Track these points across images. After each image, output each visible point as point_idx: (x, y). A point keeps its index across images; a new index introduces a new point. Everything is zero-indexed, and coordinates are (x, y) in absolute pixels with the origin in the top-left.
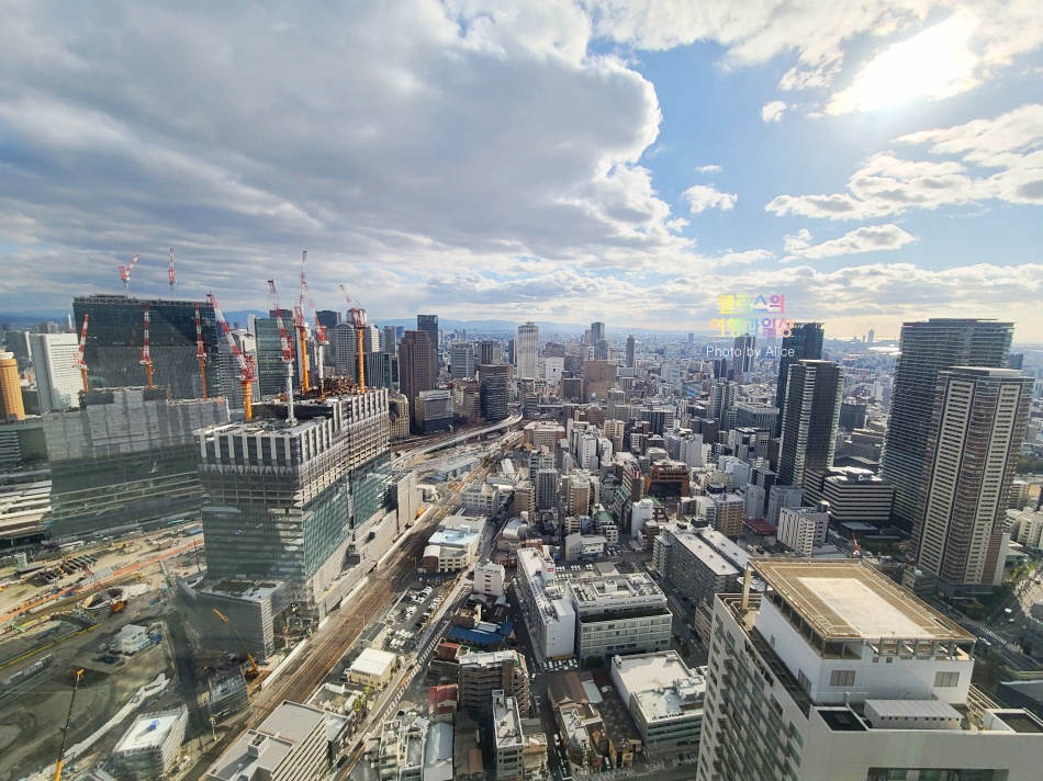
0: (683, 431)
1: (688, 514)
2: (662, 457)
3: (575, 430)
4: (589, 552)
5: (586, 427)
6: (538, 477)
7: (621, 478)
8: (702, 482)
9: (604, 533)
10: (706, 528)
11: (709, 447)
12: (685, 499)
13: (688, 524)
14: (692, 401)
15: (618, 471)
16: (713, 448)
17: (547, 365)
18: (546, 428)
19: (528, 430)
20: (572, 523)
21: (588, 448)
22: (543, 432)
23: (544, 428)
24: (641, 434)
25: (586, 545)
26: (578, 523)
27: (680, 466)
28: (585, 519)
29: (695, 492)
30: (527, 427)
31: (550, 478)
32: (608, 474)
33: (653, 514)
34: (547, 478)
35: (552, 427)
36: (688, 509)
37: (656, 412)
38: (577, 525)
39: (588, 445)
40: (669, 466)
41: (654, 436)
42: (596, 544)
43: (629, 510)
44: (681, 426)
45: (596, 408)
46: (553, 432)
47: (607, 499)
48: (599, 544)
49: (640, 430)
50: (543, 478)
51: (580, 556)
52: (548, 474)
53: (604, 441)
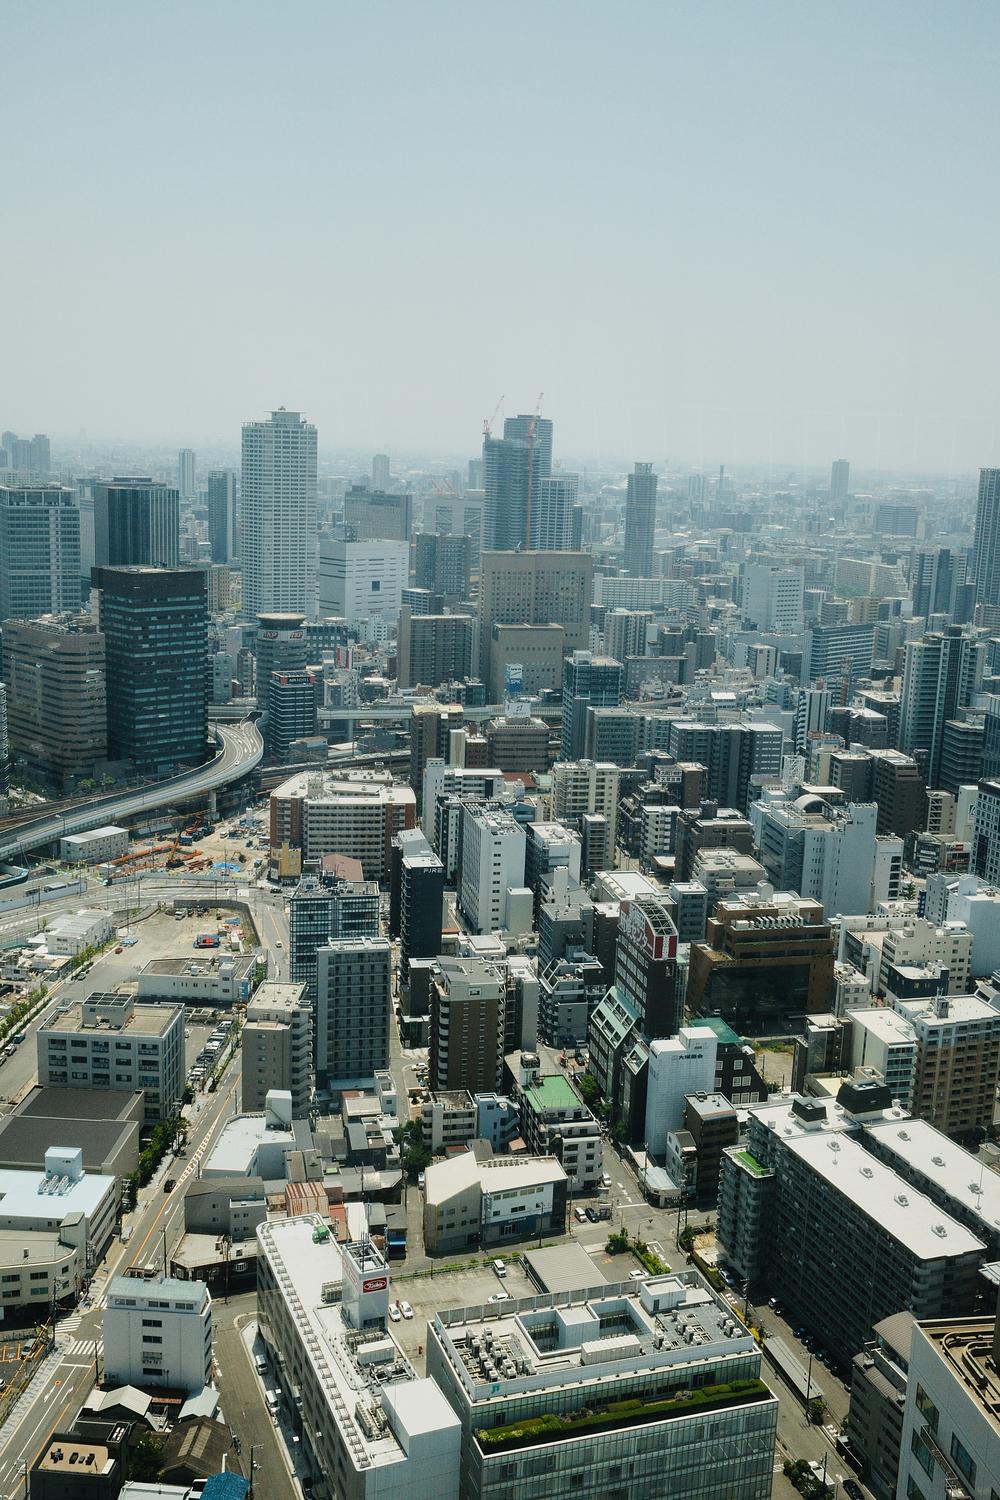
0: (815, 792)
1: (829, 1069)
2: (746, 882)
3: (454, 800)
4: (506, 1215)
5: (488, 787)
6: (323, 968)
7: (609, 960)
8: (875, 961)
9: (556, 1149)
10: (887, 1113)
11: (895, 845)
12: (821, 1023)
13: (830, 1104)
14: (844, 695)
15: (600, 935)
16: (908, 849)
17: (352, 569)
18: (349, 794)
19: (286, 801)
20: (447, 1122)
21: (497, 860)
22: (341, 807)
23: (342, 794)
24: (677, 809)
25: (497, 1195)
26: (468, 1120)
27: (803, 911)
28: (490, 1107)
29: (851, 996)
30: (285, 791)
31: (367, 968)
32: (570, 948)
33: (718, 1074)
34: (356, 968)
35: (371, 789)
36: (829, 1053)
37: (728, 733)
38: (462, 1127)
39: (497, 849)
40: (767, 913)
41: (722, 813)
42: (528, 1190)
43: (636, 1070)
44: (807, 779)
45: (526, 721)
46: (378, 808)
47: (563, 1032)
48: (540, 1187)
49: (678, 793)
50: (343, 969)
51: (474, 1229)
52: (361, 955)
53: (555, 835)
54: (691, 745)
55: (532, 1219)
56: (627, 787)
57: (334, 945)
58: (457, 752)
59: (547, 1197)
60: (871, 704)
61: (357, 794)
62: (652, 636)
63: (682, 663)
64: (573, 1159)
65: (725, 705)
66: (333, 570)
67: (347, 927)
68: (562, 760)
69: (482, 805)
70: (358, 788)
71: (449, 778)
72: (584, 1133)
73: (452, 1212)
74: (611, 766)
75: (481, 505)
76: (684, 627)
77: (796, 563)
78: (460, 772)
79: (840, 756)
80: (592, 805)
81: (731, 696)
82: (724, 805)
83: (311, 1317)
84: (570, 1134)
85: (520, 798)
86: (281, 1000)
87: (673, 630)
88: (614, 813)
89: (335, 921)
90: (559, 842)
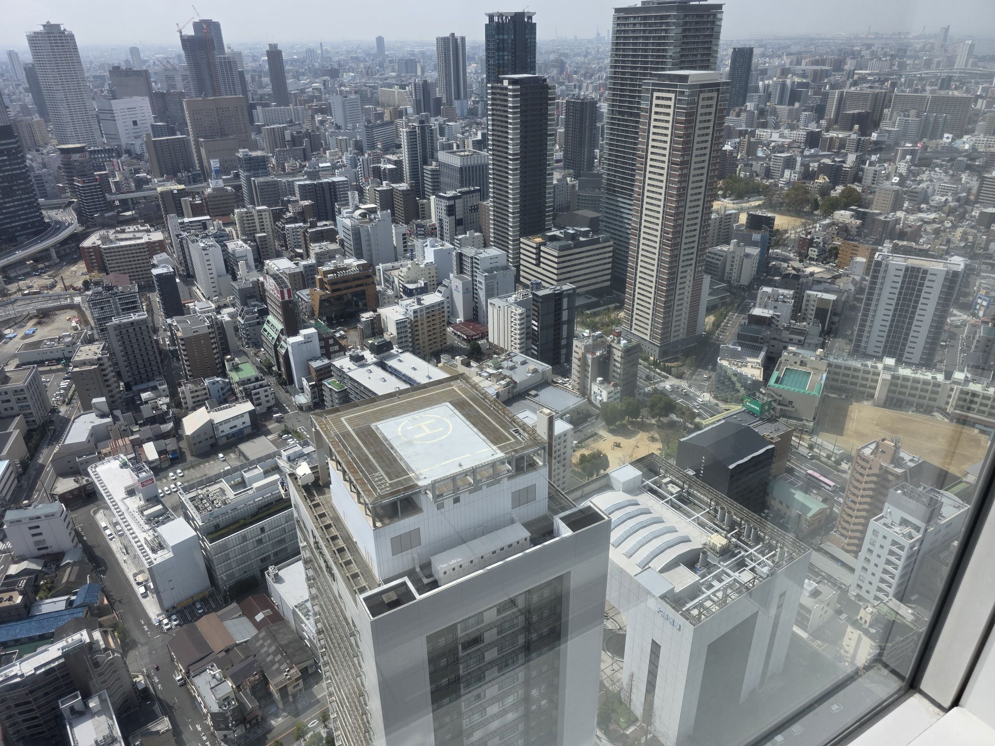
0: (364, 208)
1: (374, 336)
4: (228, 431)
8: (397, 283)
9: (248, 396)
10: (393, 352)
11: (402, 228)
12: (366, 316)
13: (367, 353)
16: (410, 229)
17: (118, 115)
18: (126, 239)
19: (89, 248)
20: (193, 395)
21: (208, 263)
22: (122, 247)
23: (122, 240)
24: (301, 224)
25: (221, 423)
26: (204, 392)
27: (358, 266)
28: (214, 384)
29: (386, 301)
30: (87, 243)
31: (137, 329)
32: (248, 301)
33: (321, 347)
34: (131, 330)
35: (138, 235)
36: (373, 329)
37: (322, 183)
38: (202, 395)
39: (207, 258)
40: (342, 269)
41: (319, 224)
42: (237, 417)
43: (283, 351)
44: (361, 202)
45: (222, 189)
46: (142, 244)
47: (253, 340)
48: (242, 415)
49: (301, 216)
50: (124, 332)
51: (213, 441)
52: (132, 323)
53: (237, 245)
54: (306, 192)
55: (241, 431)
56: (277, 216)
57: (115, 321)
58: (187, 208)
59: (247, 419)
60: (390, 161)
61: (130, 239)
62: (288, 137)
63: (304, 150)
64: (259, 399)
65: (325, 169)
66: (109, 116)
67: (123, 310)
68: (238, 208)
69: (197, 236)
70: (131, 235)
71: (182, 223)
72: (261, 386)
73: (199, 436)
74: (265, 207)
75: (188, 73)
76: (304, 131)
77: (356, 93)
78: (186, 220)
79: (378, 189)
80: (258, 228)
81: (329, 164)
82: (320, 220)
83: (120, 504)
84: (255, 388)
85: (220, 229)
86: (90, 353)
87: (298, 133)
88: (270, 230)
89: (116, 308)
90: (241, 249)
